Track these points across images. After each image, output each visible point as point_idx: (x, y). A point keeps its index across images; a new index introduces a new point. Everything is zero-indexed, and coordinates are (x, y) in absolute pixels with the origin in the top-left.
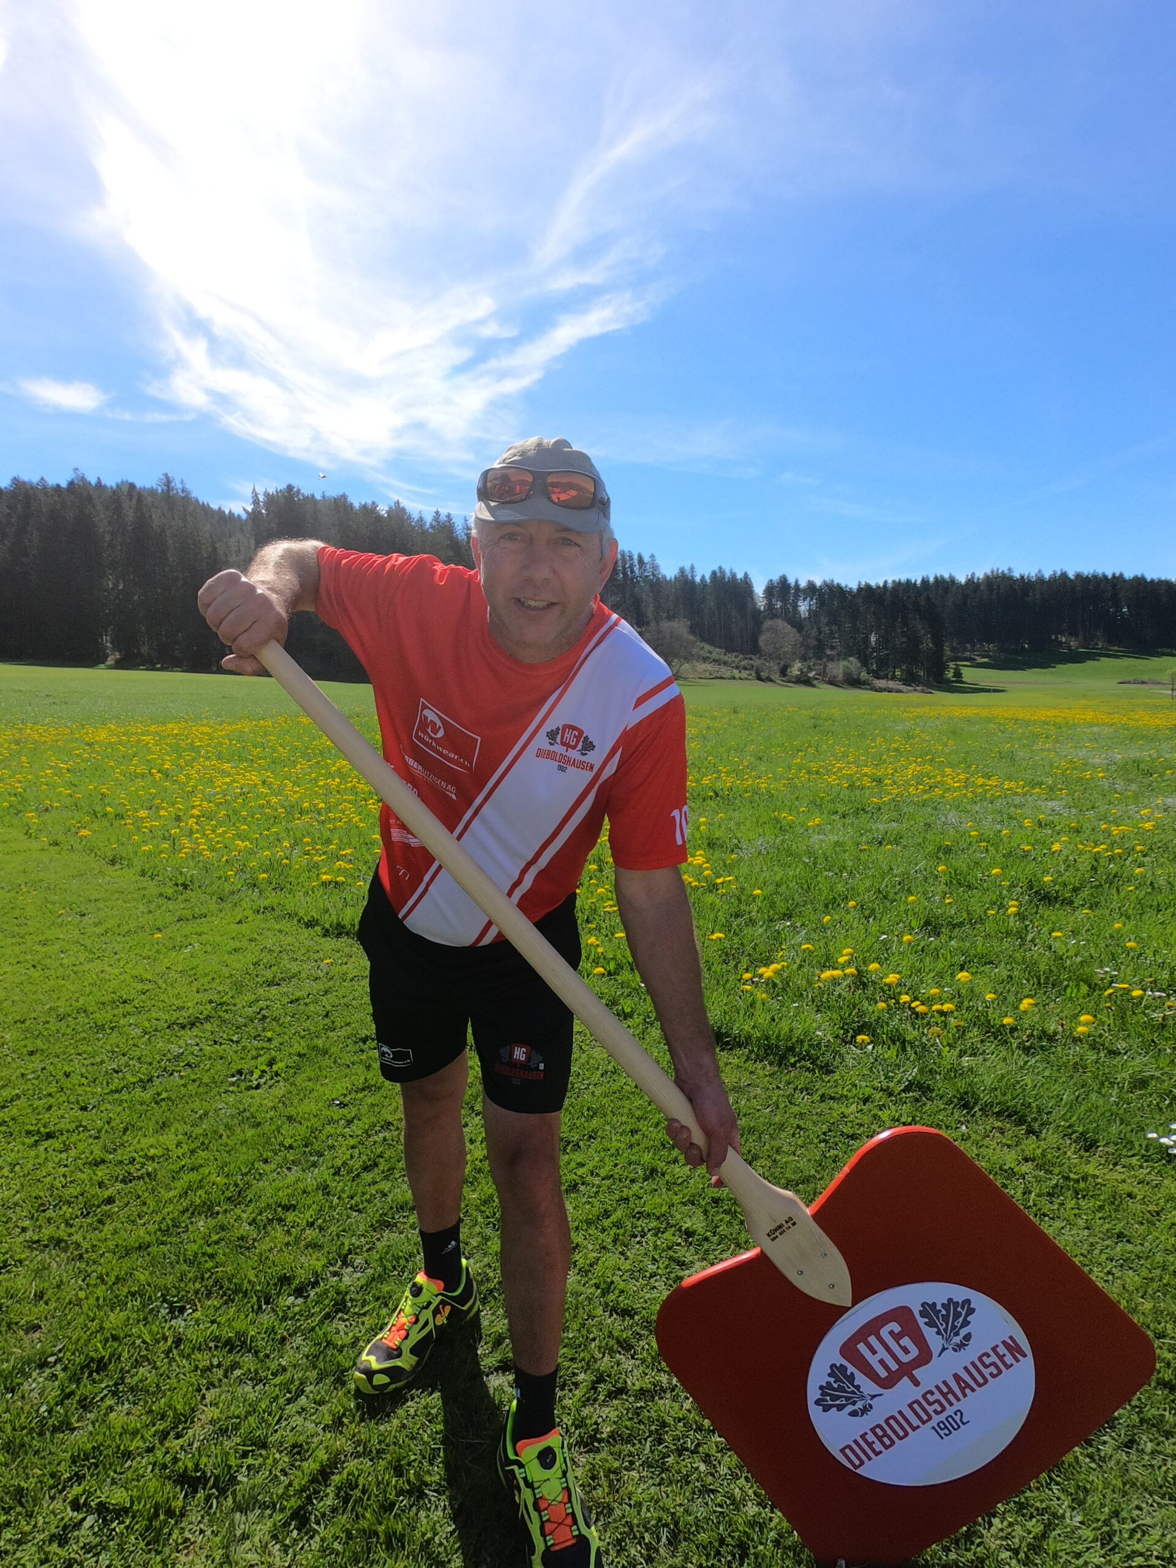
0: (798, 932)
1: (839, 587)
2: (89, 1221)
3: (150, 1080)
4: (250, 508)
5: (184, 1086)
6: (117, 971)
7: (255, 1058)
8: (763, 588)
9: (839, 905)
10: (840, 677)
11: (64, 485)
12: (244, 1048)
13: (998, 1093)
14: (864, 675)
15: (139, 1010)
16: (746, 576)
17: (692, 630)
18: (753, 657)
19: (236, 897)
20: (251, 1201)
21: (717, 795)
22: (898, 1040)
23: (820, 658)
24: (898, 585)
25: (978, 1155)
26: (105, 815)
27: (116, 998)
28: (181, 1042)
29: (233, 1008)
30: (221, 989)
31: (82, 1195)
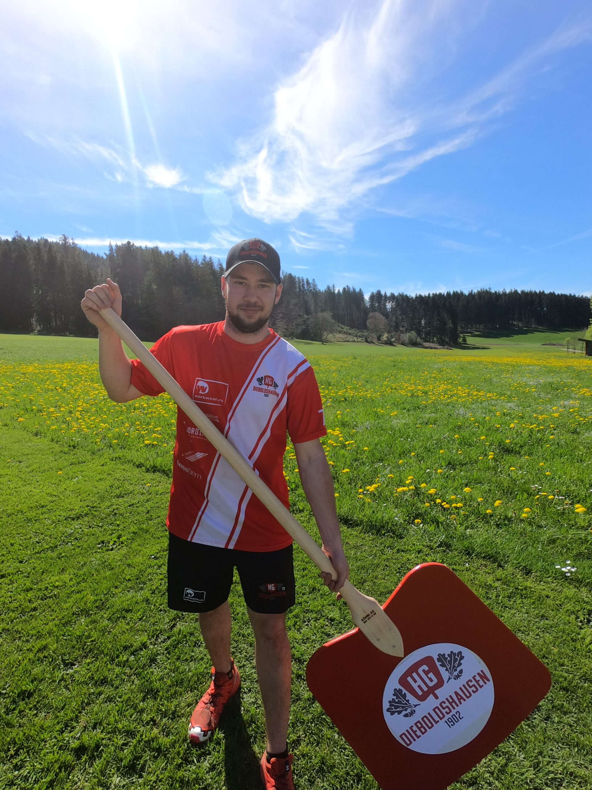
0: (386, 468)
1: (406, 295)
3: (56, 547)
4: (108, 253)
5: (74, 549)
6: (38, 491)
7: (111, 535)
8: (369, 296)
9: (406, 455)
10: (407, 341)
11: (10, 240)
12: (105, 530)
13: (484, 547)
14: (419, 340)
15: (50, 511)
16: (360, 290)
17: (334, 317)
18: (364, 331)
19: (101, 452)
20: (108, 608)
21: (346, 400)
22: (436, 522)
23: (397, 332)
24: (435, 295)
25: (474, 578)
26: (32, 410)
27: (38, 505)
28: (72, 527)
29: (99, 509)
30: (93, 499)
31: (20, 606)
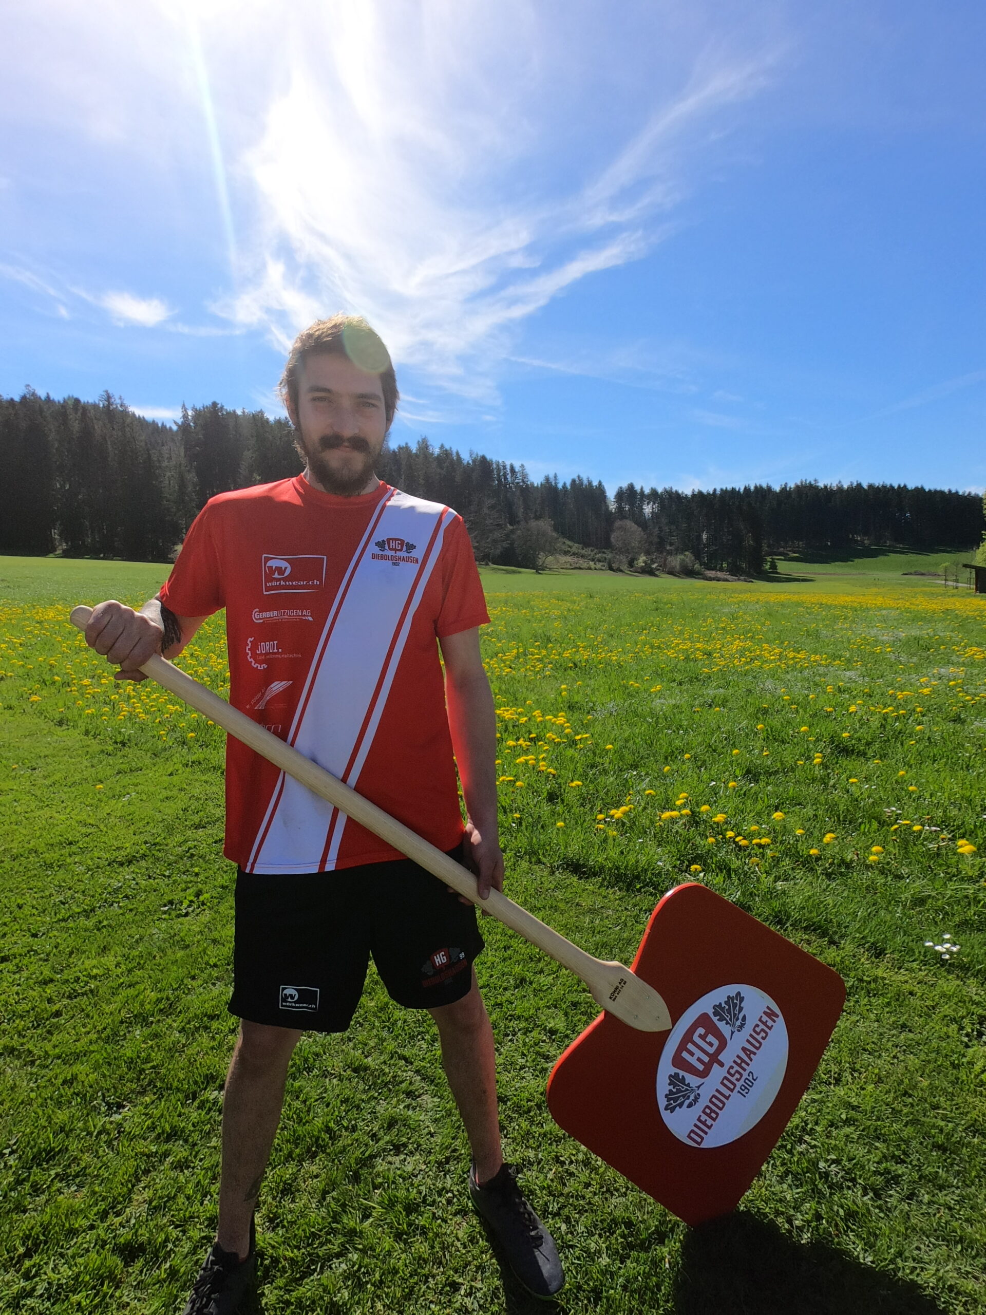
0: (643, 780)
1: (676, 492)
2: (39, 1031)
3: (93, 910)
4: (180, 421)
5: (122, 914)
6: (63, 817)
7: (184, 890)
8: (614, 493)
9: (676, 757)
10: (678, 568)
11: (17, 399)
12: (174, 882)
13: (806, 911)
14: (697, 566)
15: (83, 850)
16: (600, 483)
17: (556, 528)
18: (606, 551)
19: (168, 753)
20: (180, 1012)
21: (576, 665)
22: (725, 869)
23: (661, 552)
24: (724, 492)
26: (54, 683)
27: (63, 840)
28: (120, 877)
29: (165, 848)
30: (155, 831)
31: (33, 1009)
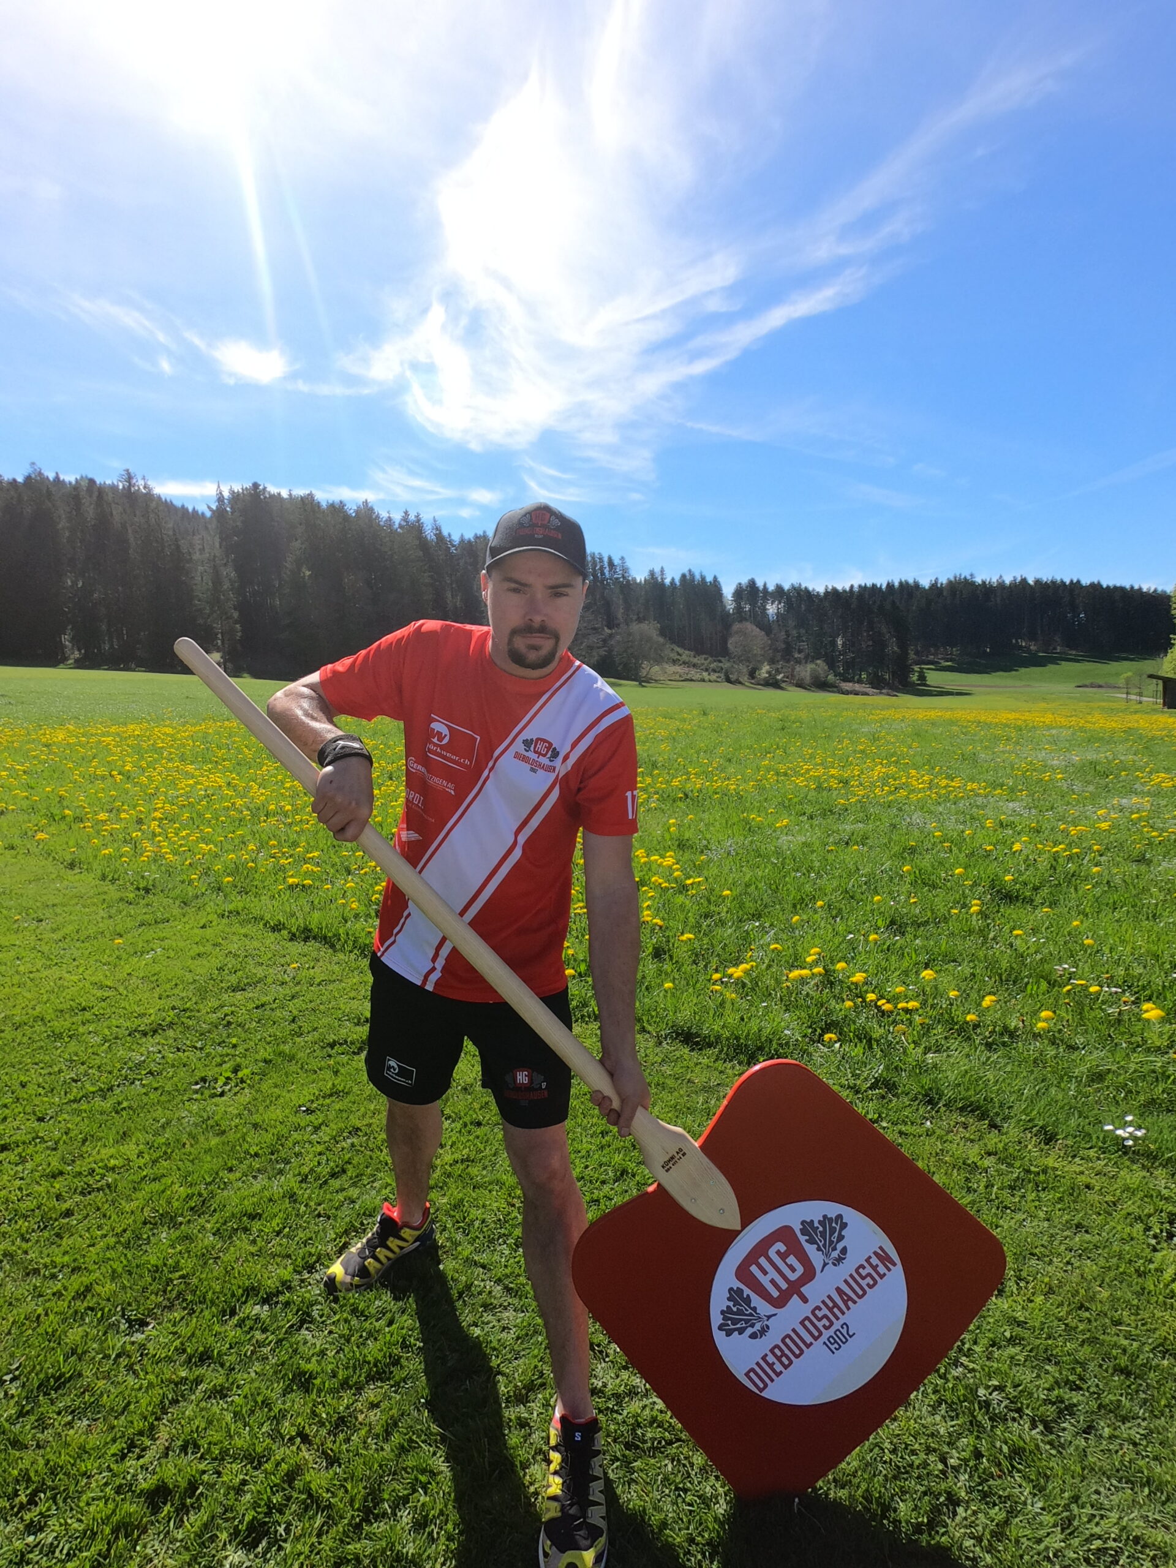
0: (767, 933)
1: (806, 590)
2: (46, 1235)
3: (110, 1089)
4: (214, 505)
5: (145, 1094)
6: (75, 978)
7: (221, 1065)
8: (732, 591)
9: (807, 905)
10: (808, 680)
11: (20, 479)
12: (208, 1055)
13: (961, 1088)
14: (831, 678)
15: (99, 1018)
16: (715, 578)
17: (662, 633)
18: (722, 659)
19: (200, 901)
20: (215, 1211)
21: (686, 796)
22: (866, 1038)
23: (788, 661)
24: (863, 589)
25: (942, 1150)
26: (64, 818)
27: (75, 1005)
28: (143, 1050)
29: (197, 1014)
30: (184, 995)
31: (39, 1208)
